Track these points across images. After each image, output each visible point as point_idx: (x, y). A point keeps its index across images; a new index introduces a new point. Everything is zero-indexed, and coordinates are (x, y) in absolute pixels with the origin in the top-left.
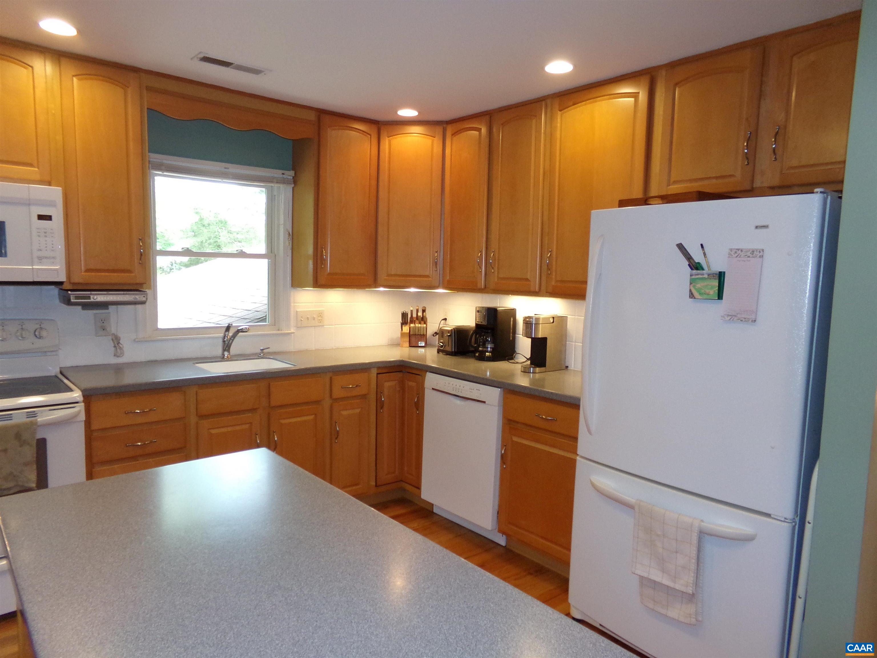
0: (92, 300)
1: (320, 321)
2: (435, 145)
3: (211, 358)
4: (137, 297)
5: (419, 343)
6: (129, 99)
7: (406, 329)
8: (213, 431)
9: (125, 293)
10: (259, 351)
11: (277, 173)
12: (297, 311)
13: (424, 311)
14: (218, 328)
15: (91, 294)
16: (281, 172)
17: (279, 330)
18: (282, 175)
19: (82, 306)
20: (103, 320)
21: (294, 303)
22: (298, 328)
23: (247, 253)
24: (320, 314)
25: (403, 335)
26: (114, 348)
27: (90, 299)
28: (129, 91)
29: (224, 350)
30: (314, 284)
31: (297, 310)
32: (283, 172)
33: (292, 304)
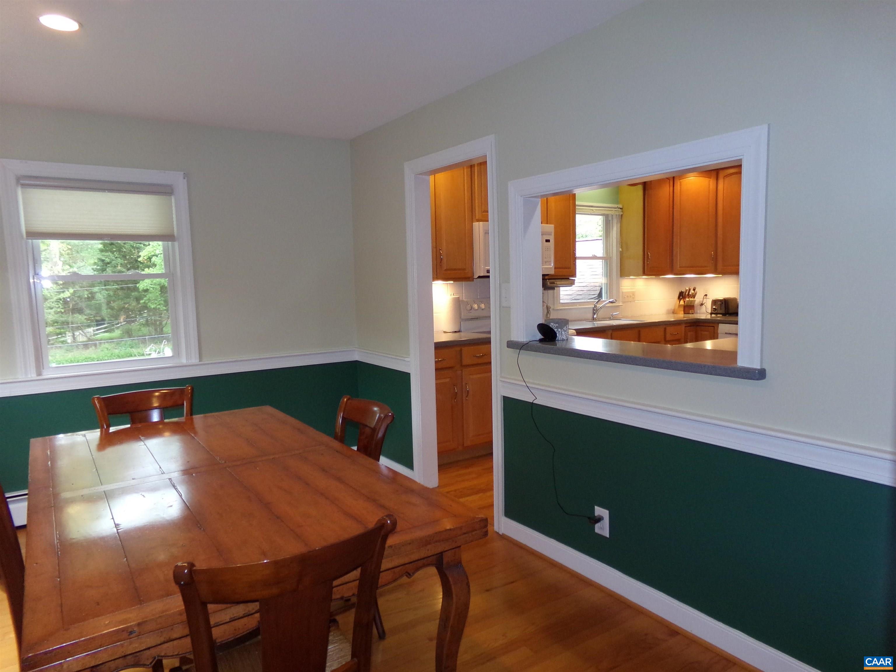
1: (633, 298)
2: (711, 183)
5: (691, 311)
7: (682, 302)
10: (610, 316)
13: (694, 290)
23: (598, 256)
24: (633, 294)
25: (680, 306)
26: (546, 313)
29: (594, 315)
30: (643, 274)
31: (623, 291)
33: (621, 287)
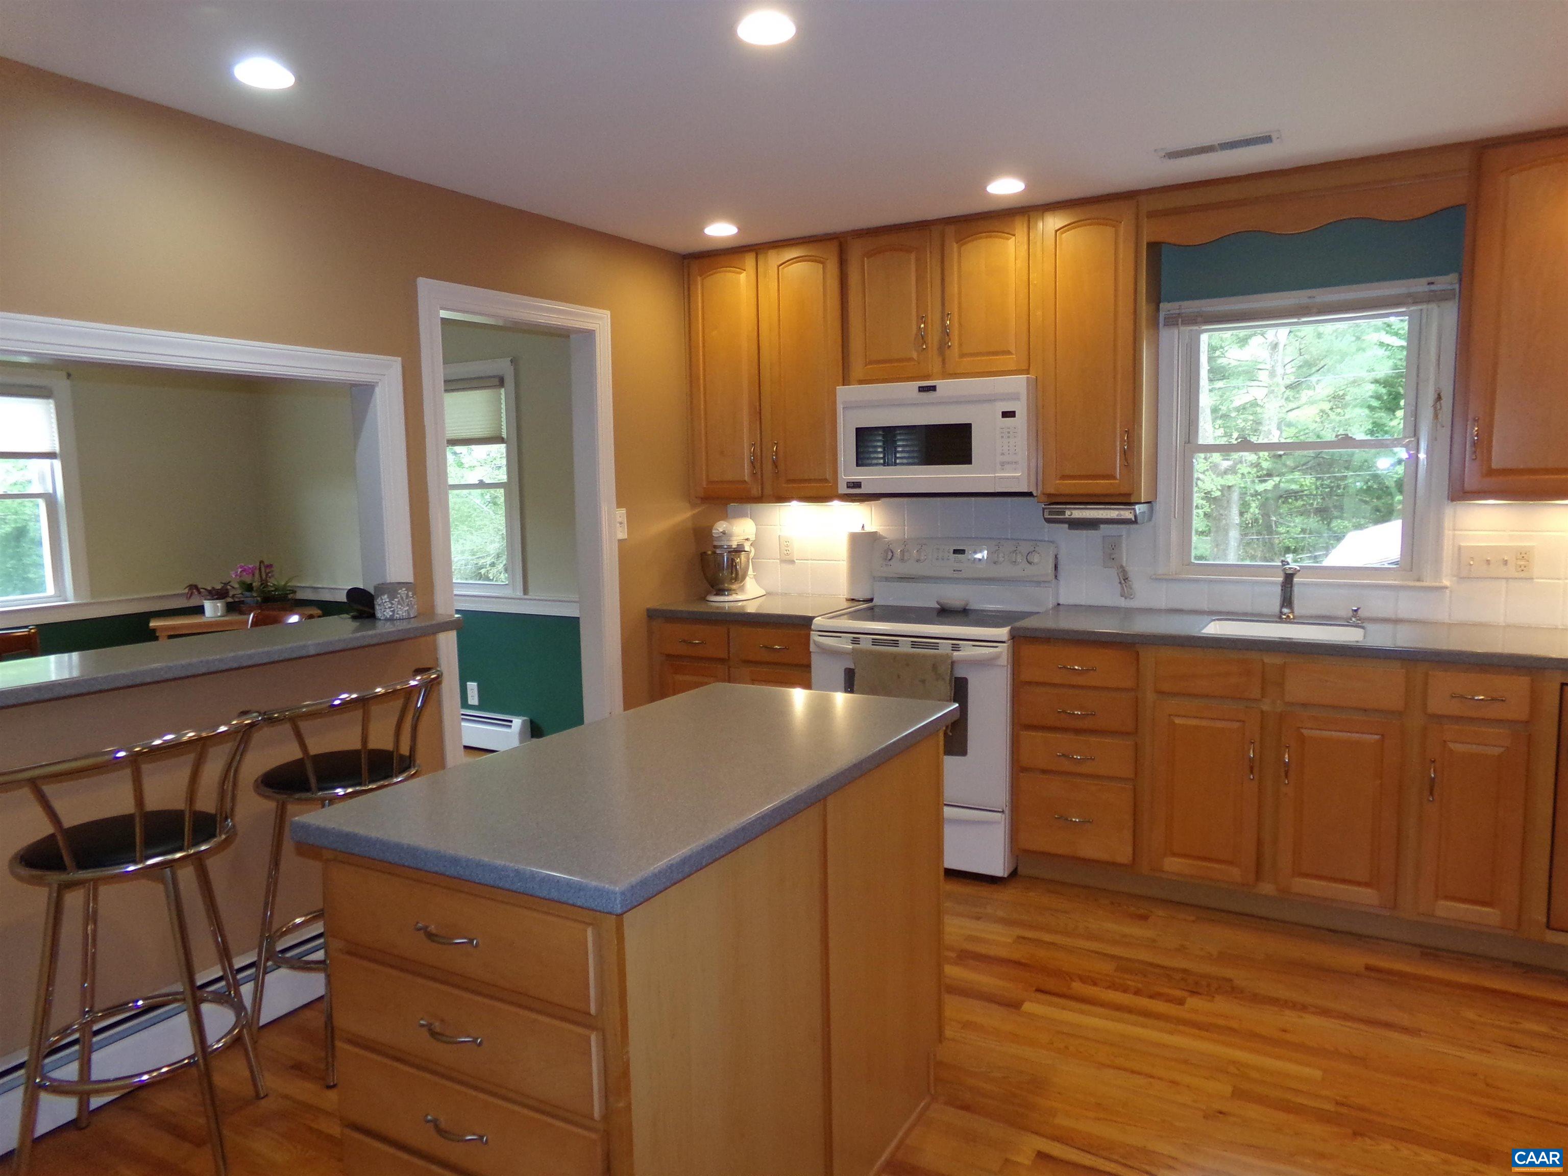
0: (1067, 516)
3: (1252, 615)
4: (1122, 512)
6: (1121, 240)
8: (1178, 721)
9: (1107, 507)
10: (1351, 613)
11: (1419, 285)
12: (1460, 546)
14: (1268, 568)
15: (1066, 508)
16: (1424, 280)
17: (1419, 580)
18: (1428, 286)
19: (1069, 525)
20: (1113, 545)
21: (1454, 530)
22: (1461, 578)
26: (1119, 585)
27: (1065, 515)
28: (1122, 228)
29: (1282, 606)
31: (1460, 544)
32: (1430, 279)
33: (1449, 533)
